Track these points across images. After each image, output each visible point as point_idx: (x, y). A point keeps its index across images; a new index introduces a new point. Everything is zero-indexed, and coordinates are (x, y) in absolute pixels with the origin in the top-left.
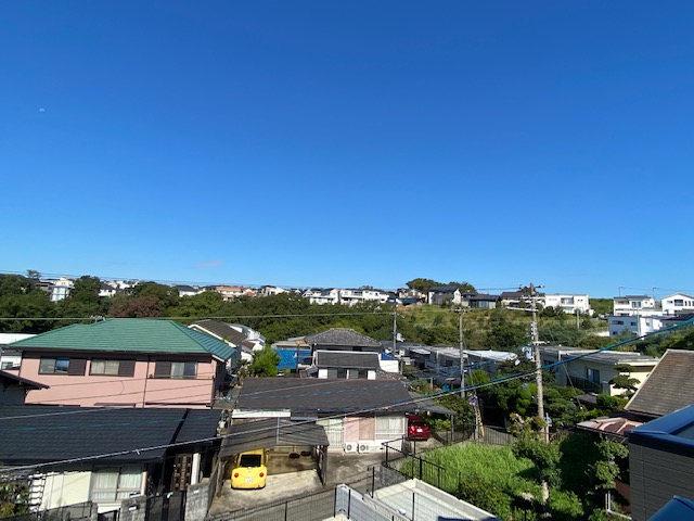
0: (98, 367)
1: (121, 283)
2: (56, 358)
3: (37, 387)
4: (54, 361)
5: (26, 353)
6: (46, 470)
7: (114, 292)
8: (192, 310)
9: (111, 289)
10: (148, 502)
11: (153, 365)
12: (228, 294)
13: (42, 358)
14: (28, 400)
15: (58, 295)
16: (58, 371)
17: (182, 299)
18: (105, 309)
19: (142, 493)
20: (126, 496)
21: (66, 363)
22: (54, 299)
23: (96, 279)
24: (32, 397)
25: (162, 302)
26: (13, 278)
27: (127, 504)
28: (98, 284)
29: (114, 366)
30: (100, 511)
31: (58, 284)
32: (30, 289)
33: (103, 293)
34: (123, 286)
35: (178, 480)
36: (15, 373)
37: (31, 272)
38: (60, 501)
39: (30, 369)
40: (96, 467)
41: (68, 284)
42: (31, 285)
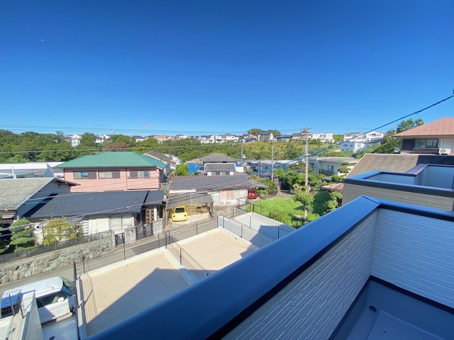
0: (102, 175)
1: (105, 136)
2: (81, 172)
3: (74, 185)
4: (80, 173)
5: (65, 170)
6: (88, 218)
7: (103, 141)
8: (143, 148)
9: (101, 139)
10: (136, 228)
11: (128, 173)
12: (160, 140)
13: (74, 172)
14: (72, 191)
15: (75, 143)
16: (83, 177)
17: (138, 143)
18: (100, 148)
19: (133, 225)
20: (126, 227)
21: (86, 174)
22: (73, 145)
23: (92, 134)
24: (73, 189)
25: (128, 145)
26: (50, 136)
27: (127, 230)
28: (95, 138)
29: (110, 174)
30: (116, 233)
31: (73, 137)
32: (59, 141)
33: (98, 141)
34: (107, 137)
35: (148, 220)
36: (63, 179)
37: (58, 132)
38: (96, 231)
39: (69, 177)
40: (110, 216)
41: (78, 137)
42: (60, 139)
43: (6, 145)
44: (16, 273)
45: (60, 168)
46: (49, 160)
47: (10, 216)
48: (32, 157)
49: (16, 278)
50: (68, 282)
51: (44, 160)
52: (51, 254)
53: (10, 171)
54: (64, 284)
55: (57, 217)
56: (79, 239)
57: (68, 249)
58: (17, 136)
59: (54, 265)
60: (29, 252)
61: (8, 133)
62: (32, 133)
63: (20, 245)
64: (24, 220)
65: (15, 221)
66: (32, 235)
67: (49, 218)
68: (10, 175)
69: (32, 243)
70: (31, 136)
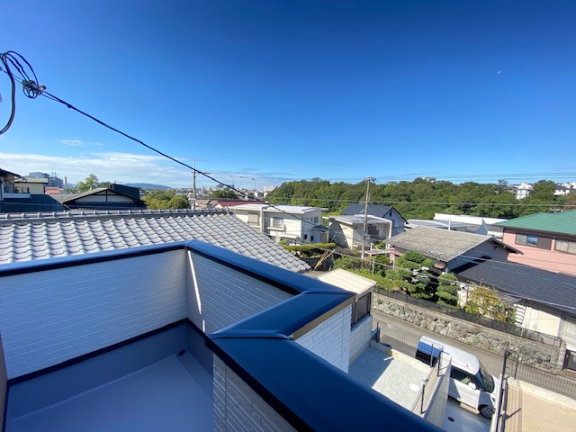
0: (562, 245)
2: (528, 235)
3: (515, 252)
4: (525, 237)
5: (506, 230)
6: (526, 303)
7: (568, 192)
9: (565, 189)
13: (517, 233)
14: (509, 259)
15: (521, 195)
16: (529, 243)
18: (560, 203)
21: (535, 240)
22: (518, 197)
23: (551, 183)
24: (511, 257)
26: (490, 186)
28: (554, 187)
30: (568, 348)
31: (520, 187)
32: (501, 192)
33: (557, 193)
36: (500, 240)
37: (500, 181)
38: (535, 327)
39: (509, 240)
41: (528, 187)
42: (501, 189)
43: (445, 195)
44: (433, 323)
45: (500, 226)
46: (483, 214)
47: (441, 267)
48: (466, 210)
49: (432, 329)
50: (485, 373)
51: (478, 213)
52: (470, 325)
53: (447, 222)
54: (480, 371)
55: (487, 286)
56: (507, 325)
57: (492, 332)
58: (456, 187)
59: (471, 339)
60: (450, 311)
61: (449, 184)
62: (472, 183)
63: (443, 299)
64: (452, 275)
65: (443, 273)
66: (455, 294)
67: (478, 283)
68: (445, 225)
69: (454, 303)
70: (470, 186)
